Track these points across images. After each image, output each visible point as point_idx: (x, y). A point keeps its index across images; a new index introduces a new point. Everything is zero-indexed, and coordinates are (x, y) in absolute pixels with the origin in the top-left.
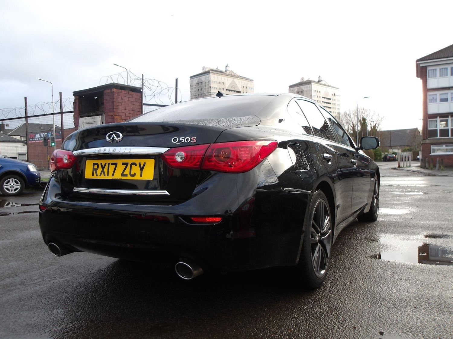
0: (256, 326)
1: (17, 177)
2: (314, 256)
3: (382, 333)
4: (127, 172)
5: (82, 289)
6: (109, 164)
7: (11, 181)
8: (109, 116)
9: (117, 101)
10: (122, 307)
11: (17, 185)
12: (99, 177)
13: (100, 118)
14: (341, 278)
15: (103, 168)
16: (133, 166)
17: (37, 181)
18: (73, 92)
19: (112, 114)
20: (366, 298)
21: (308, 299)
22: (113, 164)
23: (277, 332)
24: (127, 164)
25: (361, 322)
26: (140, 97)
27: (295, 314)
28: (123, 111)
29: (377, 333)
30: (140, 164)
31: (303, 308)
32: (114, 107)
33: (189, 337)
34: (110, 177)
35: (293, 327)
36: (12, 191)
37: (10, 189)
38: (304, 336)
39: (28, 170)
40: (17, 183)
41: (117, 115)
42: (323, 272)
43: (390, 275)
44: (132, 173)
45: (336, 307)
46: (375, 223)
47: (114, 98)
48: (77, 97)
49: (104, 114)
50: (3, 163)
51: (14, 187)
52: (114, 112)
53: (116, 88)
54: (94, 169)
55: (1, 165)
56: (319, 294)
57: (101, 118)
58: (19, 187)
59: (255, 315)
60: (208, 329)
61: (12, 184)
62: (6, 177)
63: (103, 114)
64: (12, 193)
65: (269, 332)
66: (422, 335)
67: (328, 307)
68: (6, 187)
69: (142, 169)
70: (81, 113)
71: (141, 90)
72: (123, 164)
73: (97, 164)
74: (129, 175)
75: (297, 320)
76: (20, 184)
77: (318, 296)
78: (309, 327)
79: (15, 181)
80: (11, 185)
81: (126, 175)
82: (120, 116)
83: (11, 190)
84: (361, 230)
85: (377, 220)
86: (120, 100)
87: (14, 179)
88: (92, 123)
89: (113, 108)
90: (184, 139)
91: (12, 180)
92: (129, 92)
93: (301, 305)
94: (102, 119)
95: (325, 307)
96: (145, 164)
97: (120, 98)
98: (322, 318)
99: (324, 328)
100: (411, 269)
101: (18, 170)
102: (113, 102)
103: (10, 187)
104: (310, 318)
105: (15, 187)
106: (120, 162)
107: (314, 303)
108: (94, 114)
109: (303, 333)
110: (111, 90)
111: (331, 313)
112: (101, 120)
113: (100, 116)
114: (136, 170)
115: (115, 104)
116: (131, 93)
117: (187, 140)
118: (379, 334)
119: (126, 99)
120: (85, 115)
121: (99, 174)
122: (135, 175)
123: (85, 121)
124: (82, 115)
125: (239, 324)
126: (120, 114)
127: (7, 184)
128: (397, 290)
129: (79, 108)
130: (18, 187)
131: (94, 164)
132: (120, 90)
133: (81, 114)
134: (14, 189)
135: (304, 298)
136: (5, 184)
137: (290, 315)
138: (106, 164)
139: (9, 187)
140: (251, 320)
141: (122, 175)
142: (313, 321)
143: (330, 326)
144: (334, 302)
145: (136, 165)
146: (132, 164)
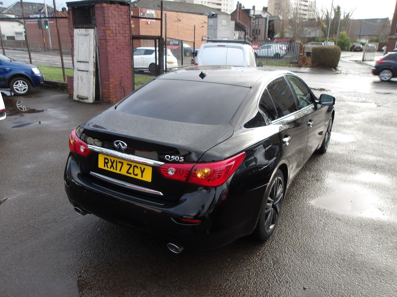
0: (221, 277)
1: (24, 79)
3: (304, 289)
4: (131, 171)
6: (117, 161)
7: (19, 83)
8: (101, 30)
9: (107, 16)
11: (25, 86)
12: (109, 169)
13: (93, 31)
14: (286, 228)
15: (112, 163)
16: (135, 168)
17: (41, 82)
18: (67, 3)
19: (104, 29)
20: (301, 251)
21: (259, 250)
22: (119, 162)
23: (235, 284)
24: (131, 165)
25: (293, 276)
26: (128, 10)
27: (249, 266)
28: (114, 25)
29: (302, 288)
30: (141, 168)
31: (255, 260)
32: (105, 21)
33: (176, 285)
34: (118, 172)
35: (246, 280)
36: (21, 91)
37: (20, 89)
38: (252, 288)
39: (33, 73)
40: (25, 84)
41: (108, 30)
43: (323, 226)
44: (135, 173)
45: (278, 260)
46: (324, 155)
47: (104, 13)
48: (71, 8)
49: (96, 27)
50: (11, 67)
51: (22, 88)
52: (105, 26)
53: (106, 3)
54: (105, 162)
55: (9, 69)
56: (268, 244)
57: (94, 31)
58: (27, 88)
59: (221, 266)
60: (189, 277)
61: (21, 85)
62: (15, 79)
63: (95, 28)
64: (21, 93)
65: (229, 283)
66: (331, 292)
67: (272, 259)
68: (15, 87)
69: (142, 172)
70: (75, 24)
71: (129, 3)
72: (128, 164)
73: (107, 159)
74: (132, 174)
75: (249, 272)
76: (27, 85)
77: (267, 247)
78: (257, 280)
79: (23, 83)
80: (19, 86)
81: (130, 174)
82: (111, 30)
83: (20, 91)
84: (311, 165)
85: (326, 151)
86: (110, 15)
87: (22, 81)
88: (86, 35)
89: (105, 23)
90: (175, 157)
91: (20, 82)
92: (118, 6)
93: (254, 256)
94: (95, 32)
95: (270, 259)
96: (144, 169)
97: (110, 13)
98: (267, 271)
99: (267, 281)
100: (339, 220)
101: (23, 72)
102: (104, 17)
103: (20, 88)
104: (258, 270)
105: (24, 88)
106: (125, 162)
107: (263, 255)
108: (87, 26)
109: (252, 286)
110: (102, 5)
111: (274, 266)
112: (94, 33)
113: (93, 30)
114: (138, 171)
115: (106, 19)
116: (119, 5)
117: (177, 158)
119: (115, 13)
120: (78, 26)
121: (109, 167)
122: (137, 175)
123: (79, 33)
124: (77, 26)
125: (210, 274)
126: (111, 28)
127: (16, 86)
128: (324, 244)
129: (73, 19)
132: (110, 5)
133: (75, 25)
134: (22, 89)
135: (257, 248)
136: (14, 85)
137: (245, 267)
138: (114, 161)
139: (18, 88)
140: (218, 271)
141: (127, 172)
142: (260, 274)
143: (271, 279)
144: (277, 255)
145: (138, 168)
146: (135, 166)
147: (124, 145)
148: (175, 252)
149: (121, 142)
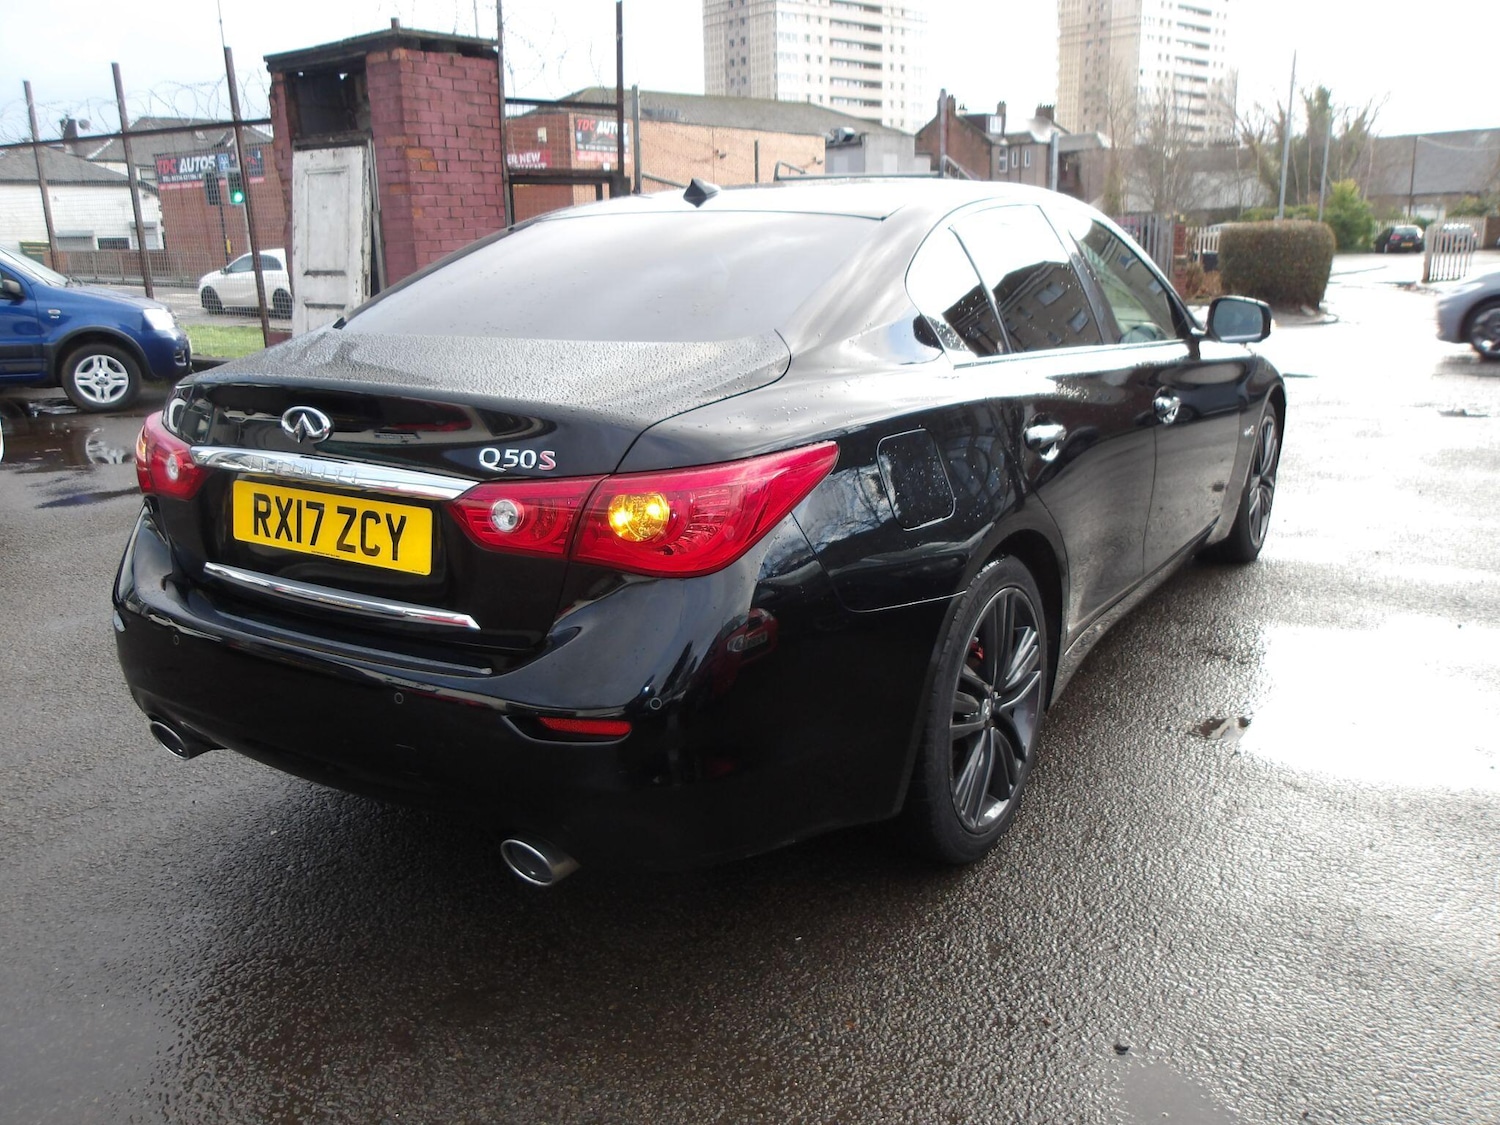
0: (753, 1005)
1: (115, 350)
2: (967, 769)
3: (1121, 1050)
4: (353, 538)
5: (272, 833)
6: (299, 502)
7: (96, 364)
8: (389, 147)
9: (412, 95)
10: (379, 908)
11: (117, 375)
12: (272, 542)
13: (361, 155)
14: (1062, 820)
15: (284, 515)
16: (370, 522)
17: (180, 360)
18: (267, 59)
19: (401, 144)
20: (1117, 907)
21: (935, 902)
22: (310, 505)
23: (811, 1031)
24: (352, 513)
25: (1073, 1001)
26: (493, 75)
27: (881, 961)
28: (437, 129)
29: (1108, 1048)
30: (389, 517)
31: (912, 939)
32: (402, 116)
33: (550, 1038)
34: (305, 548)
35: (862, 1015)
36: (103, 395)
37: (97, 389)
38: (885, 1050)
39: (146, 326)
40: (117, 370)
41: (413, 147)
42: (995, 812)
43: (1223, 810)
44: (370, 545)
45: (1013, 939)
46: (1250, 569)
47: (400, 85)
48: (280, 77)
49: (373, 138)
50: (65, 305)
51: (107, 383)
52: (405, 134)
53: (405, 48)
54: (257, 514)
55: (59, 312)
56: (977, 881)
57: (365, 156)
58: (125, 383)
59: (762, 962)
60: (611, 1008)
61: (101, 374)
62: (81, 350)
63: (369, 142)
64: (103, 401)
65: (786, 1028)
66: (1243, 1061)
67: (989, 937)
68: (82, 382)
69: (396, 536)
70: (297, 135)
71: (496, 49)
72: (341, 510)
73: (265, 498)
74: (358, 548)
75: (880, 985)
76: (124, 374)
77: (972, 891)
78: (909, 1015)
79: (110, 365)
80: (96, 375)
81: (351, 549)
82: (426, 148)
83: (98, 393)
84: (1191, 603)
85: (1260, 555)
86: (423, 91)
87: (105, 358)
88: (334, 173)
89: (402, 122)
90: (518, 455)
91: (100, 360)
92: (452, 58)
93: (908, 924)
94: (367, 158)
95: (978, 936)
96: (403, 520)
97: (423, 82)
98: (960, 981)
99: (953, 1021)
100: (1297, 788)
101: (113, 326)
102: (399, 99)
103: (97, 383)
104: (922, 978)
105: (113, 384)
106: (331, 502)
107: (950, 919)
108: (341, 138)
109: (886, 1039)
110: (390, 54)
111: (991, 964)
112: (364, 163)
113: (360, 149)
114: (378, 535)
115: (406, 105)
116: (458, 57)
117: (528, 458)
118: (1113, 1054)
119: (444, 84)
120: (309, 142)
121: (273, 530)
122: (374, 552)
123: (312, 165)
124: (303, 143)
125: (707, 993)
126: (427, 141)
127: (85, 375)
128: (1222, 878)
129: (288, 114)
130: (121, 382)
131: (259, 497)
132: (422, 53)
133: (297, 139)
134: (108, 389)
135: (925, 897)
136: (78, 374)
137: (866, 966)
138: (290, 502)
139: (91, 384)
140: (746, 981)
141: (341, 546)
142: (929, 993)
143: (975, 1012)
144: (1012, 919)
145: (378, 521)
146: (368, 515)
147: (317, 424)
148: (536, 882)
149: (306, 412)
